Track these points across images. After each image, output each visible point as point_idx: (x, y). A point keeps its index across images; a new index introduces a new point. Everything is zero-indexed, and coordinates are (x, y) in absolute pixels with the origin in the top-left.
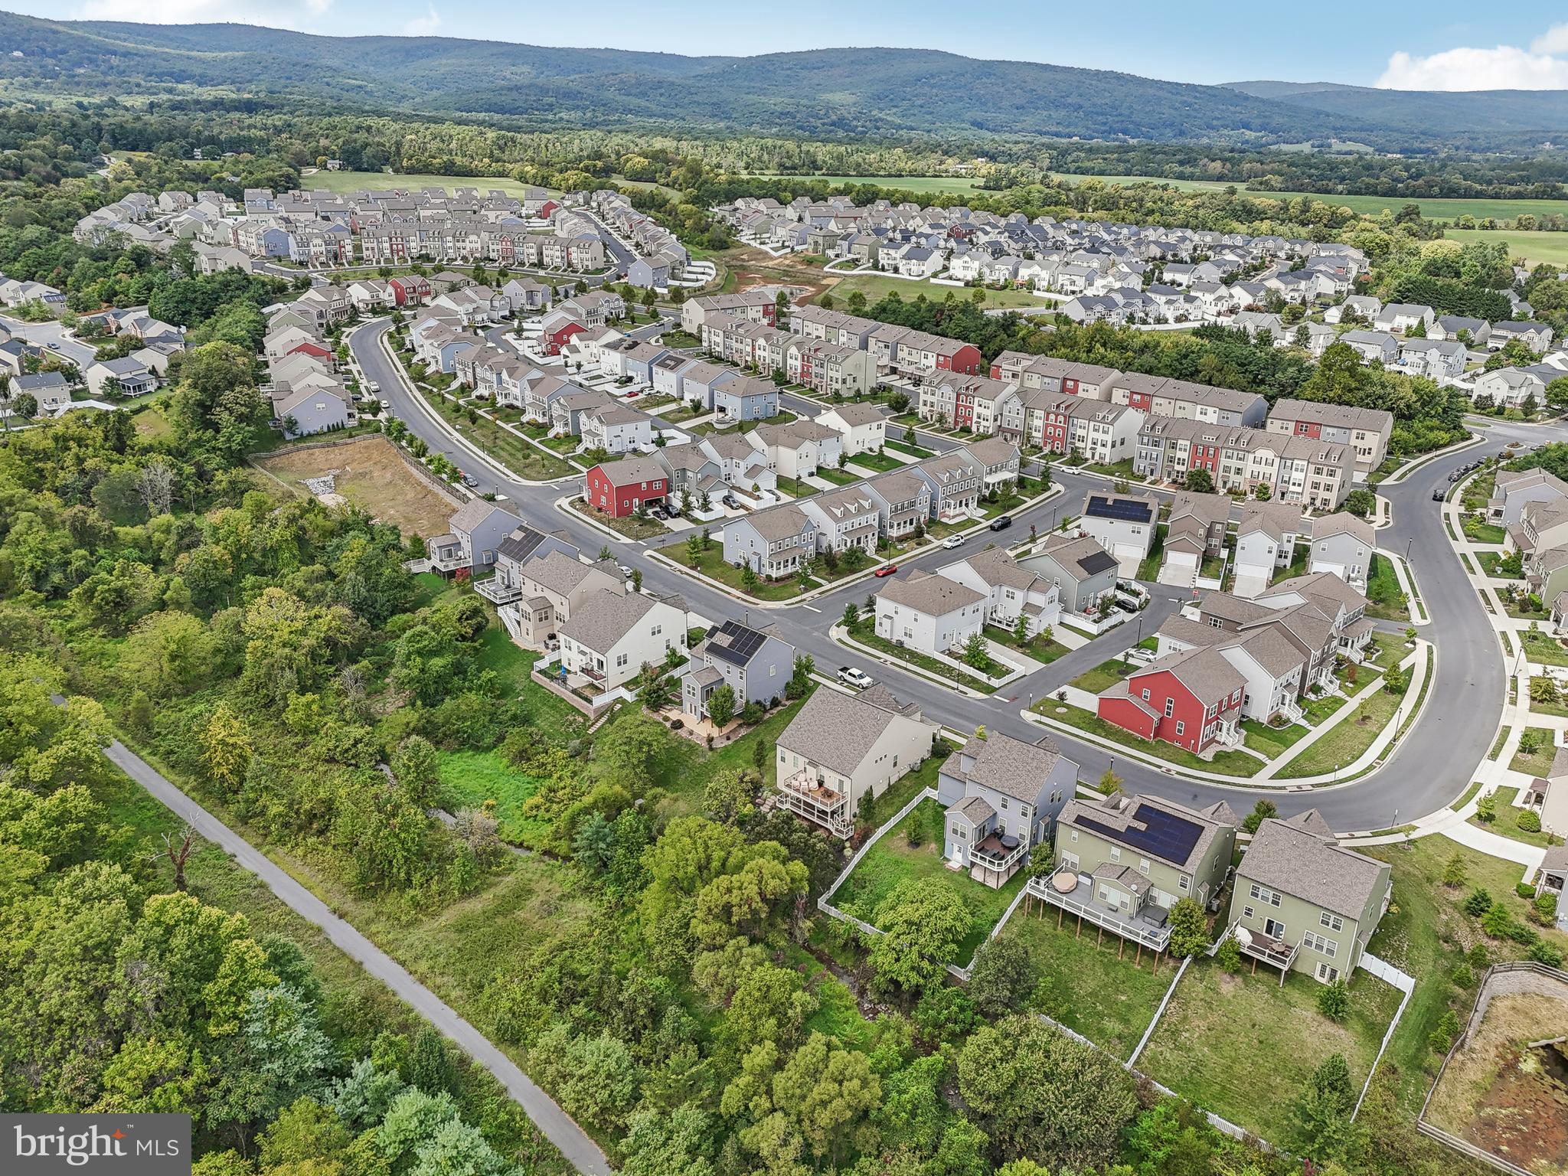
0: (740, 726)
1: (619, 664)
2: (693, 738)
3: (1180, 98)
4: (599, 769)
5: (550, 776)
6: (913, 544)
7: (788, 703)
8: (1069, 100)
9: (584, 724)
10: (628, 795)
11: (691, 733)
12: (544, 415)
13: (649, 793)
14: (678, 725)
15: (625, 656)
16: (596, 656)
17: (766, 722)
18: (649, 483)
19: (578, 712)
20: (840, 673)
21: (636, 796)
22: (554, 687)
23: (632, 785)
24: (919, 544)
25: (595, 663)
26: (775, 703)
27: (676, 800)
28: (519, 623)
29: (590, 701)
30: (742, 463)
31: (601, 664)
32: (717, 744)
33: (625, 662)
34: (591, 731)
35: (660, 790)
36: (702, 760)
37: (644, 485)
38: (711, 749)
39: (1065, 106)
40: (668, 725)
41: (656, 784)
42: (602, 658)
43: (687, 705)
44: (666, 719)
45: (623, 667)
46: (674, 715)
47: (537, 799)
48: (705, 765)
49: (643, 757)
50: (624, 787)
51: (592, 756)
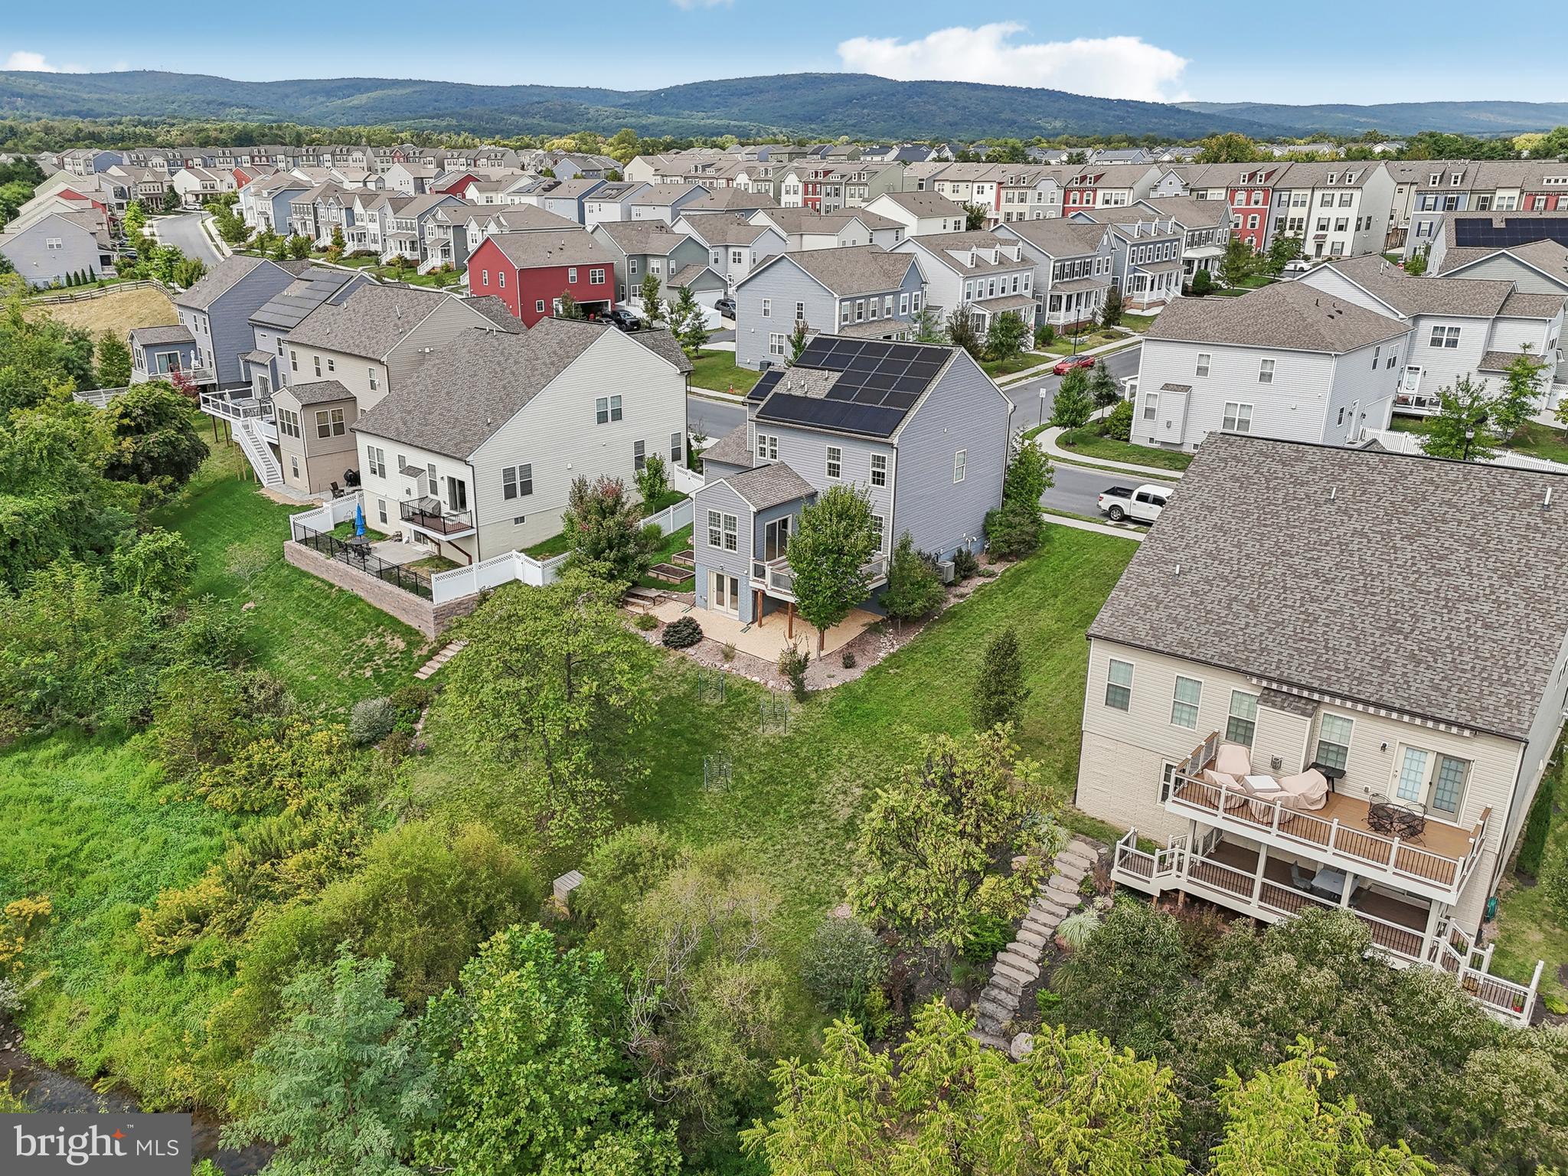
0: (874, 629)
1: (510, 492)
2: (737, 669)
3: (1113, 113)
4: (442, 778)
5: (281, 805)
6: (1097, 338)
7: (999, 568)
8: (1003, 116)
9: (407, 654)
10: (518, 859)
11: (728, 654)
12: (413, 249)
13: (606, 851)
14: (685, 634)
15: (526, 470)
16: (447, 469)
17: (952, 615)
18: (583, 269)
19: (396, 626)
20: (1108, 501)
21: (559, 863)
22: (337, 571)
23: (540, 823)
24: (1109, 337)
25: (444, 494)
26: (965, 568)
27: (724, 873)
28: (275, 448)
29: (427, 594)
30: (746, 254)
31: (458, 488)
32: (817, 678)
33: (527, 489)
34: (425, 672)
35: (645, 835)
36: (771, 731)
37: (573, 273)
38: (802, 695)
39: (999, 122)
40: (655, 638)
41: (628, 813)
42: (462, 473)
43: (706, 581)
44: (649, 623)
45: (520, 504)
46: (670, 612)
47: (208, 890)
48: (789, 746)
49: (580, 716)
50: (511, 832)
51: (421, 740)
